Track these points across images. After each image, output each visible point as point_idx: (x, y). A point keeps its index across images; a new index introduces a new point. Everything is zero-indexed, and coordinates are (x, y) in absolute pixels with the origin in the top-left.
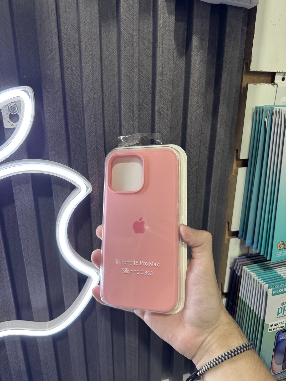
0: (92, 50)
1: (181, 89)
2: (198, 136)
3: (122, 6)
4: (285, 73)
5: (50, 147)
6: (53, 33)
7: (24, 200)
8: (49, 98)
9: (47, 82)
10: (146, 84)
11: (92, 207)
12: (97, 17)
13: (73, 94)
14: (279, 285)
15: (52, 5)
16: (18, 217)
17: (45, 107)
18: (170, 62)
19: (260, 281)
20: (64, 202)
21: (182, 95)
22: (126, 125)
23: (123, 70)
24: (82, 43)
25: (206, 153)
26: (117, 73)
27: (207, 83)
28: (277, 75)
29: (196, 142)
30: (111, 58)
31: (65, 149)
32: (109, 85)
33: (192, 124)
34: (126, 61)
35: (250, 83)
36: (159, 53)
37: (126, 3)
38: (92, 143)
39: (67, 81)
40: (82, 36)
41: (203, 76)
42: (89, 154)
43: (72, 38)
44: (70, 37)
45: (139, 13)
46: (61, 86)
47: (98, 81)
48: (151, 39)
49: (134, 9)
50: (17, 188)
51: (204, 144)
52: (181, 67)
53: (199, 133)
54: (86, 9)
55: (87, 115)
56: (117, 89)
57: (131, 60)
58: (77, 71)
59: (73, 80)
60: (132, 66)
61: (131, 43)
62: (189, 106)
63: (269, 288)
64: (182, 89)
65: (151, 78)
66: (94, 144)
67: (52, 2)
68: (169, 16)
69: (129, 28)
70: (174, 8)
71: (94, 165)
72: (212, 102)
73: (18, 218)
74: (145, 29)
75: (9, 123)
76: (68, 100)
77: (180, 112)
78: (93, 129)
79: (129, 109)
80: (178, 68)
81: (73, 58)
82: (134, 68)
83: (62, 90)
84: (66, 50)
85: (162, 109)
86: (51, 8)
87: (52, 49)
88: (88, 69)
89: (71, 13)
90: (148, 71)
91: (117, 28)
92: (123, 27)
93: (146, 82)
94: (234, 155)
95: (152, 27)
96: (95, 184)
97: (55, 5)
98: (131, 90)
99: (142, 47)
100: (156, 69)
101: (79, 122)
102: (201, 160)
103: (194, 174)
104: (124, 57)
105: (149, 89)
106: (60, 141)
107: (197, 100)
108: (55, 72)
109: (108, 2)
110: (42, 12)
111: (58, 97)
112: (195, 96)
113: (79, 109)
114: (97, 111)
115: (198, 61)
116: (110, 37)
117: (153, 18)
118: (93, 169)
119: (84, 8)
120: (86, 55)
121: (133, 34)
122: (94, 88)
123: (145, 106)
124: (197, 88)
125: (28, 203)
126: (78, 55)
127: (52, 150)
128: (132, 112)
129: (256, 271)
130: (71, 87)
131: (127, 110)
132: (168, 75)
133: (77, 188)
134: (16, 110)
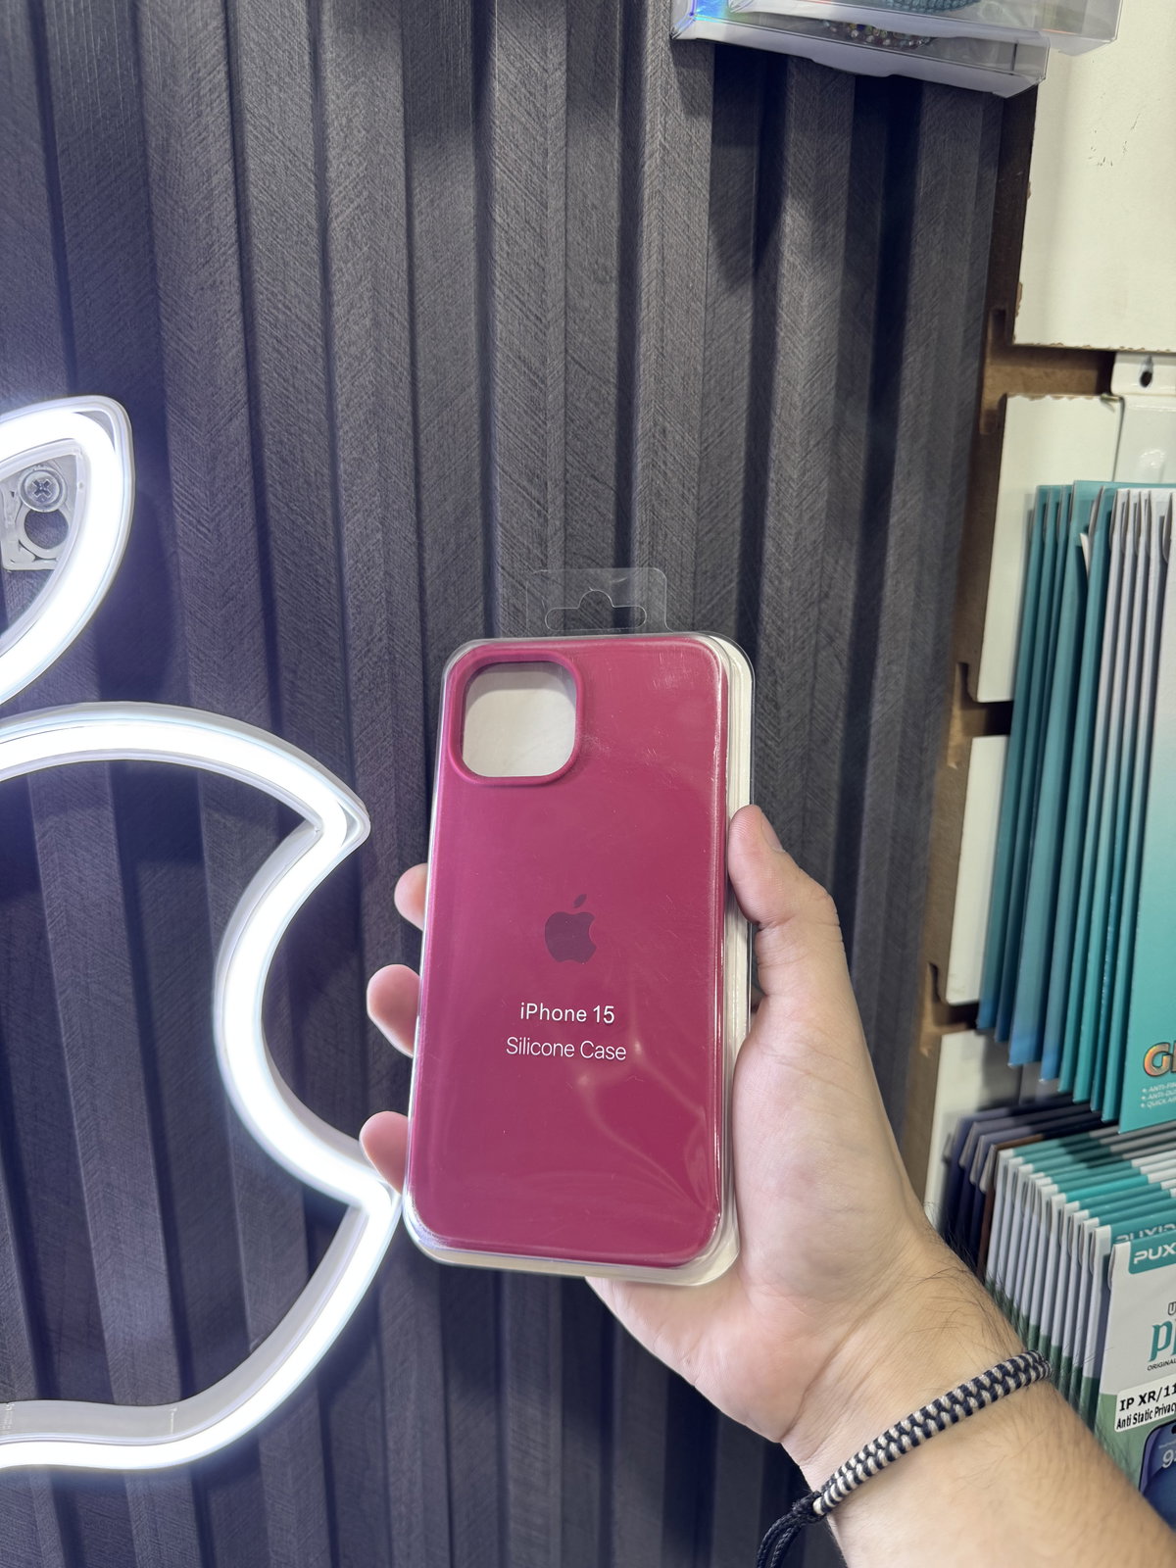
0: (376, 252)
1: (735, 417)
2: (808, 607)
3: (499, 77)
4: (1150, 356)
5: (195, 651)
6: (215, 180)
7: (80, 878)
8: (192, 447)
9: (186, 379)
10: (593, 395)
12: (397, 120)
13: (293, 431)
14: (1155, 1229)
15: (215, 69)
16: (51, 947)
17: (177, 483)
18: (693, 304)
19: (1075, 1211)
20: (249, 880)
21: (739, 442)
22: (513, 562)
23: (501, 334)
24: (334, 225)
25: (838, 677)
26: (474, 349)
27: (844, 392)
28: (1123, 361)
29: (800, 633)
30: (449, 286)
31: (257, 659)
32: (441, 399)
33: (781, 558)
34: (516, 300)
35: (1016, 392)
36: (648, 268)
37: (515, 68)
38: (370, 634)
39: (267, 381)
40: (337, 196)
41: (829, 361)
42: (359, 680)
43: (293, 205)
44: (284, 202)
45: (567, 109)
46: (245, 399)
47: (397, 380)
48: (615, 216)
49: (546, 89)
50: (50, 824)
51: (831, 640)
52: (734, 328)
53: (809, 593)
54: (352, 88)
55: (353, 521)
56: (476, 415)
57: (532, 294)
58: (310, 337)
59: (293, 375)
60: (537, 317)
61: (533, 225)
62: (772, 485)
63: (1114, 1241)
64: (738, 418)
65: (616, 371)
66: (380, 640)
67: (214, 56)
68: (687, 119)
69: (524, 168)
70: (710, 89)
71: (378, 727)
72: (861, 468)
73: (52, 955)
74: (589, 172)
75: (22, 549)
76: (272, 459)
77: (732, 509)
78: (376, 578)
79: (524, 497)
80: (721, 331)
81: (292, 284)
82: (545, 327)
83: (250, 415)
84: (267, 253)
85: (660, 495)
86: (210, 81)
87: (213, 244)
88: (356, 328)
89: (289, 103)
90: (604, 342)
91: (476, 169)
92: (500, 160)
93: (593, 388)
94: (953, 686)
95: (616, 165)
96: (383, 806)
97: (226, 69)
98: (533, 419)
99: (578, 244)
100: (638, 332)
101: (317, 550)
102: (820, 707)
103: (791, 764)
104: (506, 282)
105: (602, 413)
106: (237, 625)
107: (802, 459)
108: (221, 340)
109: (442, 65)
110: (173, 97)
111: (233, 443)
112: (794, 443)
113: (317, 497)
114: (394, 502)
115: (805, 303)
116: (446, 201)
117: (621, 129)
118: (373, 743)
119: (342, 82)
120: (351, 274)
121: (542, 192)
122: (380, 406)
123: (589, 486)
124: (803, 410)
125: (96, 889)
126: (316, 272)
127: (203, 665)
128: (538, 506)
129: (1056, 1171)
130: (283, 405)
131: (515, 501)
132: (683, 359)
133: (308, 821)
134: (55, 498)
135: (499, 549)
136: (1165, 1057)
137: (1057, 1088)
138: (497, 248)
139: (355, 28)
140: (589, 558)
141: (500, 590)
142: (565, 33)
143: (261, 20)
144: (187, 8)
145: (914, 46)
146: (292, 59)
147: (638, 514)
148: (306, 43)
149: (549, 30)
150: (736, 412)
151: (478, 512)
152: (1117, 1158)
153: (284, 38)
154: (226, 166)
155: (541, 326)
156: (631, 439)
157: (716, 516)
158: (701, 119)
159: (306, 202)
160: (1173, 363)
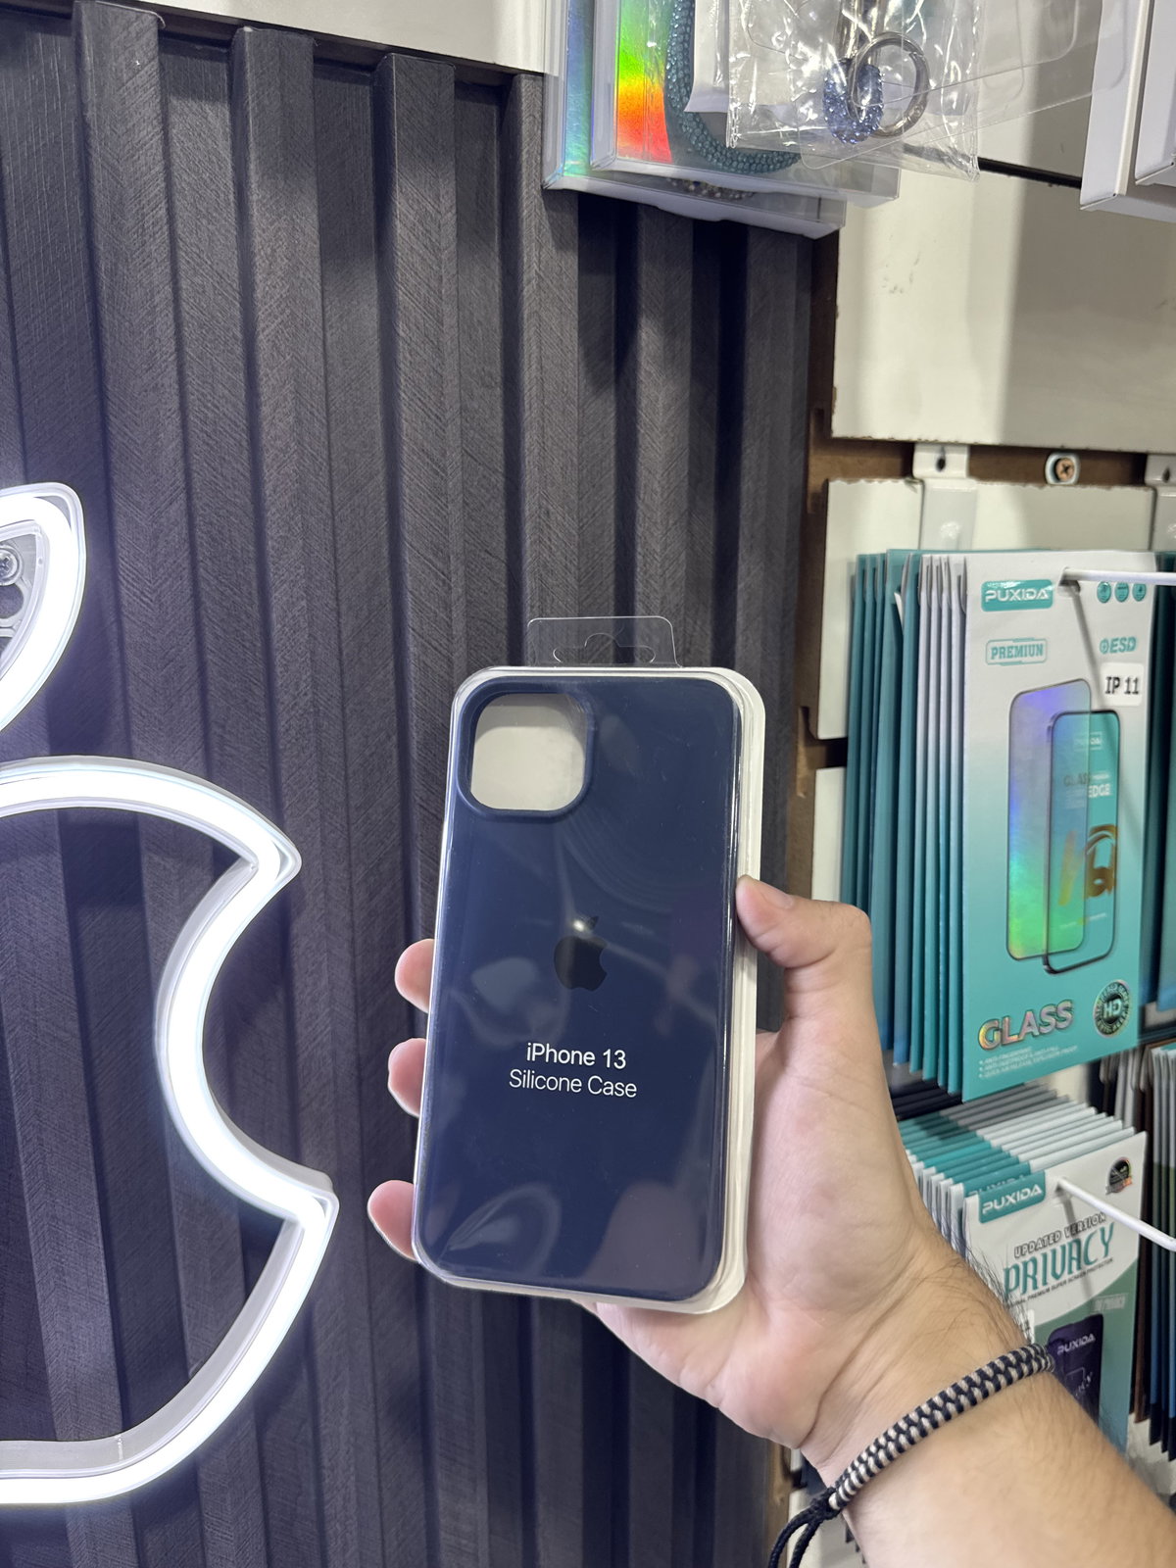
0: (298, 360)
1: (604, 501)
3: (400, 217)
4: (943, 446)
5: (138, 708)
6: (157, 299)
7: (30, 921)
8: (137, 528)
9: (131, 469)
10: (484, 482)
11: (298, 935)
12: (315, 251)
13: (221, 514)
14: (998, 1184)
15: (157, 206)
17: (123, 559)
18: (567, 405)
21: (609, 522)
22: (421, 623)
23: (406, 430)
24: (261, 337)
26: (381, 442)
27: (694, 481)
28: (921, 450)
30: (357, 389)
31: (194, 714)
32: (352, 485)
34: (418, 402)
35: (836, 477)
36: (529, 375)
37: (413, 209)
38: (297, 689)
39: (199, 470)
40: (262, 313)
41: (682, 453)
42: (287, 730)
43: (220, 320)
44: (213, 317)
45: (458, 245)
46: (184, 485)
47: (317, 468)
48: (498, 331)
52: (601, 426)
54: (276, 224)
55: (280, 591)
56: (383, 499)
58: (236, 432)
59: (221, 464)
60: (438, 417)
61: (432, 339)
62: (639, 558)
63: (967, 1195)
64: (607, 501)
65: (503, 462)
66: (306, 694)
67: (156, 195)
68: (558, 253)
69: (423, 291)
70: (576, 228)
71: (304, 773)
72: (711, 543)
74: (475, 294)
76: (202, 538)
77: (606, 578)
78: (301, 640)
79: (430, 569)
80: (591, 428)
81: (221, 386)
82: (444, 425)
83: (186, 496)
84: (197, 360)
85: (546, 566)
86: (153, 216)
87: (156, 351)
88: (281, 424)
89: (217, 234)
90: (492, 438)
91: (378, 288)
92: (402, 285)
93: (484, 477)
94: (797, 727)
95: (497, 289)
96: (310, 845)
97: (167, 206)
98: (436, 502)
99: (467, 354)
100: (522, 429)
101: (243, 617)
104: (410, 387)
105: (493, 497)
106: (176, 684)
107: (664, 535)
108: (162, 435)
109: (348, 205)
110: (121, 229)
111: (172, 524)
112: (655, 523)
113: (243, 571)
114: (316, 574)
115: (660, 405)
116: (353, 317)
117: (500, 259)
118: (301, 788)
119: (267, 219)
120: (276, 379)
121: (438, 311)
122: (303, 492)
123: (483, 559)
124: (662, 495)
125: (45, 931)
126: (240, 377)
127: (145, 720)
128: (443, 576)
129: (915, 1144)
130: (213, 491)
131: (423, 573)
132: (561, 452)
133: (243, 859)
134: (13, 572)
135: (409, 613)
136: (997, 1036)
137: (908, 1069)
138: (401, 357)
139: (279, 176)
140: (485, 621)
141: (412, 649)
142: (454, 182)
143: (192, 165)
144: (133, 156)
145: (740, 198)
146: (219, 197)
147: (528, 582)
148: (230, 184)
149: (441, 180)
150: (605, 497)
151: (388, 583)
152: (961, 1131)
153: (211, 180)
154: (166, 288)
155: (440, 424)
156: (520, 520)
158: (569, 253)
159: (232, 317)
160: (963, 452)
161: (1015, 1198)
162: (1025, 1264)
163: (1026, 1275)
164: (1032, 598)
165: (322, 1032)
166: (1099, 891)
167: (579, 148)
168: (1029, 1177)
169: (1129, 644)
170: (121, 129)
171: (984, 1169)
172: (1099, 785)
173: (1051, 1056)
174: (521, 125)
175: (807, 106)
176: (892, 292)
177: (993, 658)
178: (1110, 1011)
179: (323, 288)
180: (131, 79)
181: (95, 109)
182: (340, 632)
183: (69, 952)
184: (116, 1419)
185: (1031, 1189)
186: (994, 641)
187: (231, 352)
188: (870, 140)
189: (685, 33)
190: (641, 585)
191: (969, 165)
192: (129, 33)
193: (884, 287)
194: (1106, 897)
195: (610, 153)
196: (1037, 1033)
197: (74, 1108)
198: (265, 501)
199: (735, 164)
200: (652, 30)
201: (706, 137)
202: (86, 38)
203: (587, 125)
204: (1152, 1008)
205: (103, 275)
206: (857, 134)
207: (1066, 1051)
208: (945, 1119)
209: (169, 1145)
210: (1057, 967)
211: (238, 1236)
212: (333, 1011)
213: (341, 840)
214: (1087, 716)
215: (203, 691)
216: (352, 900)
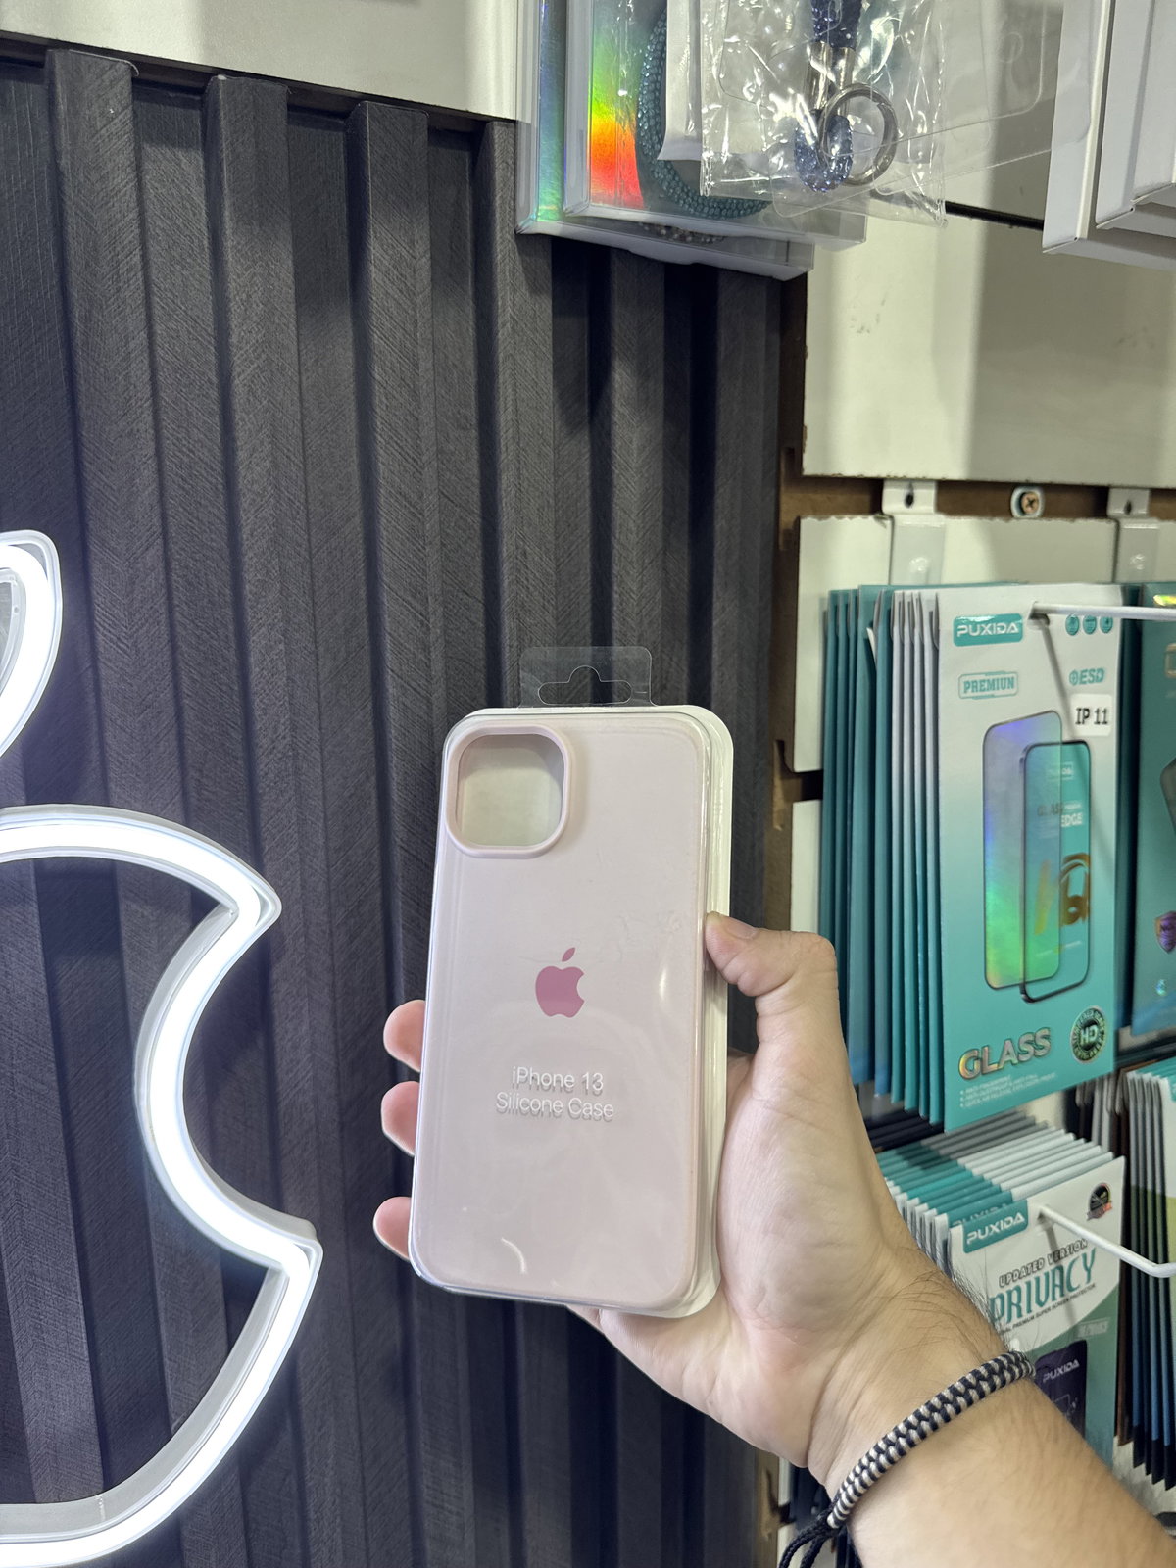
0: (275, 405)
1: (580, 541)
3: (375, 262)
4: (911, 482)
5: (115, 755)
6: (132, 345)
8: (113, 574)
9: (106, 515)
10: (461, 523)
11: (278, 980)
12: (290, 296)
13: (197, 558)
15: (132, 253)
17: (99, 605)
18: (543, 447)
19: (916, 1207)
20: (164, 968)
21: (585, 561)
22: (400, 665)
23: (383, 473)
24: (237, 382)
26: (357, 485)
27: (669, 520)
28: (890, 487)
30: (333, 432)
31: (171, 759)
32: (329, 528)
34: (395, 445)
35: (808, 515)
36: (504, 418)
37: (387, 254)
38: (276, 732)
39: (175, 515)
40: (238, 358)
41: (656, 492)
43: (195, 365)
44: (187, 361)
45: (433, 289)
46: (160, 530)
47: (294, 512)
48: (473, 373)
52: (575, 467)
54: (251, 270)
55: (257, 635)
56: (360, 541)
57: (409, 440)
58: (212, 476)
59: (196, 508)
60: (413, 458)
61: (408, 382)
62: (616, 596)
63: (951, 1226)
64: (583, 541)
65: (479, 503)
66: (284, 738)
67: (130, 242)
68: (531, 295)
69: (398, 335)
70: (549, 273)
71: (283, 816)
72: (686, 580)
76: (179, 583)
77: (583, 616)
78: (280, 683)
79: (409, 610)
80: (566, 469)
81: (196, 431)
82: (421, 467)
83: (164, 545)
85: (525, 606)
86: (128, 262)
87: (131, 397)
88: (258, 469)
89: (191, 279)
90: (467, 479)
91: (354, 334)
92: (378, 329)
93: (461, 518)
94: (773, 761)
95: (471, 330)
96: (290, 888)
97: (141, 252)
98: (414, 544)
99: (443, 397)
100: (498, 472)
101: (220, 660)
104: (386, 430)
105: (469, 538)
106: (153, 730)
107: (640, 575)
108: (138, 481)
109: (322, 250)
110: (95, 275)
111: (149, 569)
112: (631, 562)
113: (220, 615)
114: (294, 617)
115: (634, 446)
116: (329, 361)
117: (475, 303)
118: (279, 831)
119: (242, 265)
120: (253, 424)
121: (414, 355)
122: (281, 536)
123: (461, 599)
124: (637, 534)
125: (22, 982)
126: (216, 421)
127: (123, 767)
128: (421, 618)
129: (898, 1175)
130: (189, 535)
131: (401, 614)
132: (537, 494)
133: (222, 905)
135: (388, 654)
136: (976, 1062)
137: (890, 1100)
138: (377, 401)
139: (254, 223)
140: (464, 661)
141: (391, 691)
142: (429, 227)
143: (166, 211)
144: (107, 203)
145: (711, 242)
146: (193, 243)
147: (507, 622)
148: (204, 230)
150: (581, 536)
151: (365, 624)
152: (943, 1160)
153: (185, 226)
154: (141, 334)
156: (497, 560)
157: (570, 623)
158: (542, 297)
159: (207, 362)
160: (930, 487)
161: (999, 1227)
162: (1010, 1293)
163: (1011, 1304)
164: (1003, 632)
165: (303, 1078)
166: (1073, 919)
167: (552, 194)
168: (1011, 1206)
169: (1097, 676)
170: (94, 177)
171: (967, 1198)
172: (1071, 814)
173: (1029, 1084)
174: (494, 171)
175: (778, 155)
176: (859, 332)
177: (965, 692)
178: (1087, 1037)
179: (298, 333)
180: (105, 126)
181: (69, 157)
182: (318, 674)
183: (46, 1003)
184: (98, 1480)
185: (1014, 1218)
186: (966, 675)
187: (207, 396)
188: (841, 188)
189: (655, 82)
190: (617, 623)
191: (937, 212)
192: (103, 81)
193: (852, 327)
194: (1081, 925)
195: (584, 200)
196: (1016, 1062)
197: (52, 1161)
198: (242, 545)
199: (706, 209)
200: (623, 80)
201: (678, 183)
202: (59, 88)
203: (559, 171)
204: (1126, 1033)
205: (77, 322)
206: (828, 183)
207: (1044, 1078)
208: (927, 1149)
209: (149, 1196)
210: (1033, 995)
211: (220, 1288)
212: (313, 1056)
213: (321, 883)
214: (1059, 747)
215: (181, 736)
216: (332, 944)
